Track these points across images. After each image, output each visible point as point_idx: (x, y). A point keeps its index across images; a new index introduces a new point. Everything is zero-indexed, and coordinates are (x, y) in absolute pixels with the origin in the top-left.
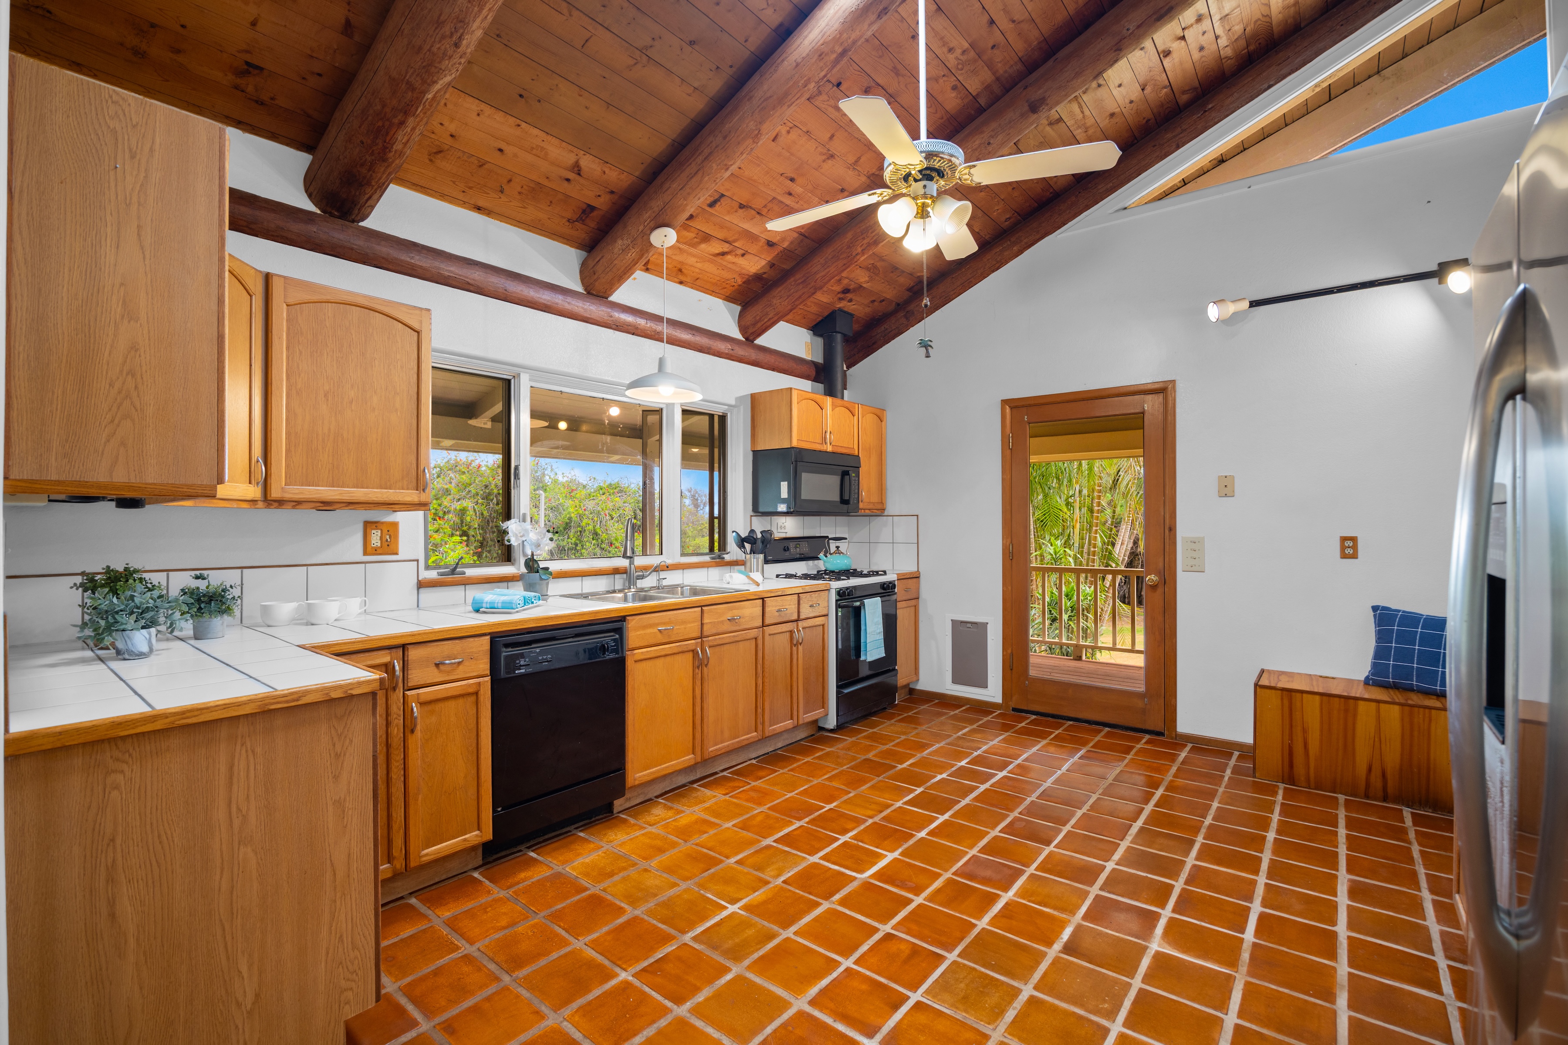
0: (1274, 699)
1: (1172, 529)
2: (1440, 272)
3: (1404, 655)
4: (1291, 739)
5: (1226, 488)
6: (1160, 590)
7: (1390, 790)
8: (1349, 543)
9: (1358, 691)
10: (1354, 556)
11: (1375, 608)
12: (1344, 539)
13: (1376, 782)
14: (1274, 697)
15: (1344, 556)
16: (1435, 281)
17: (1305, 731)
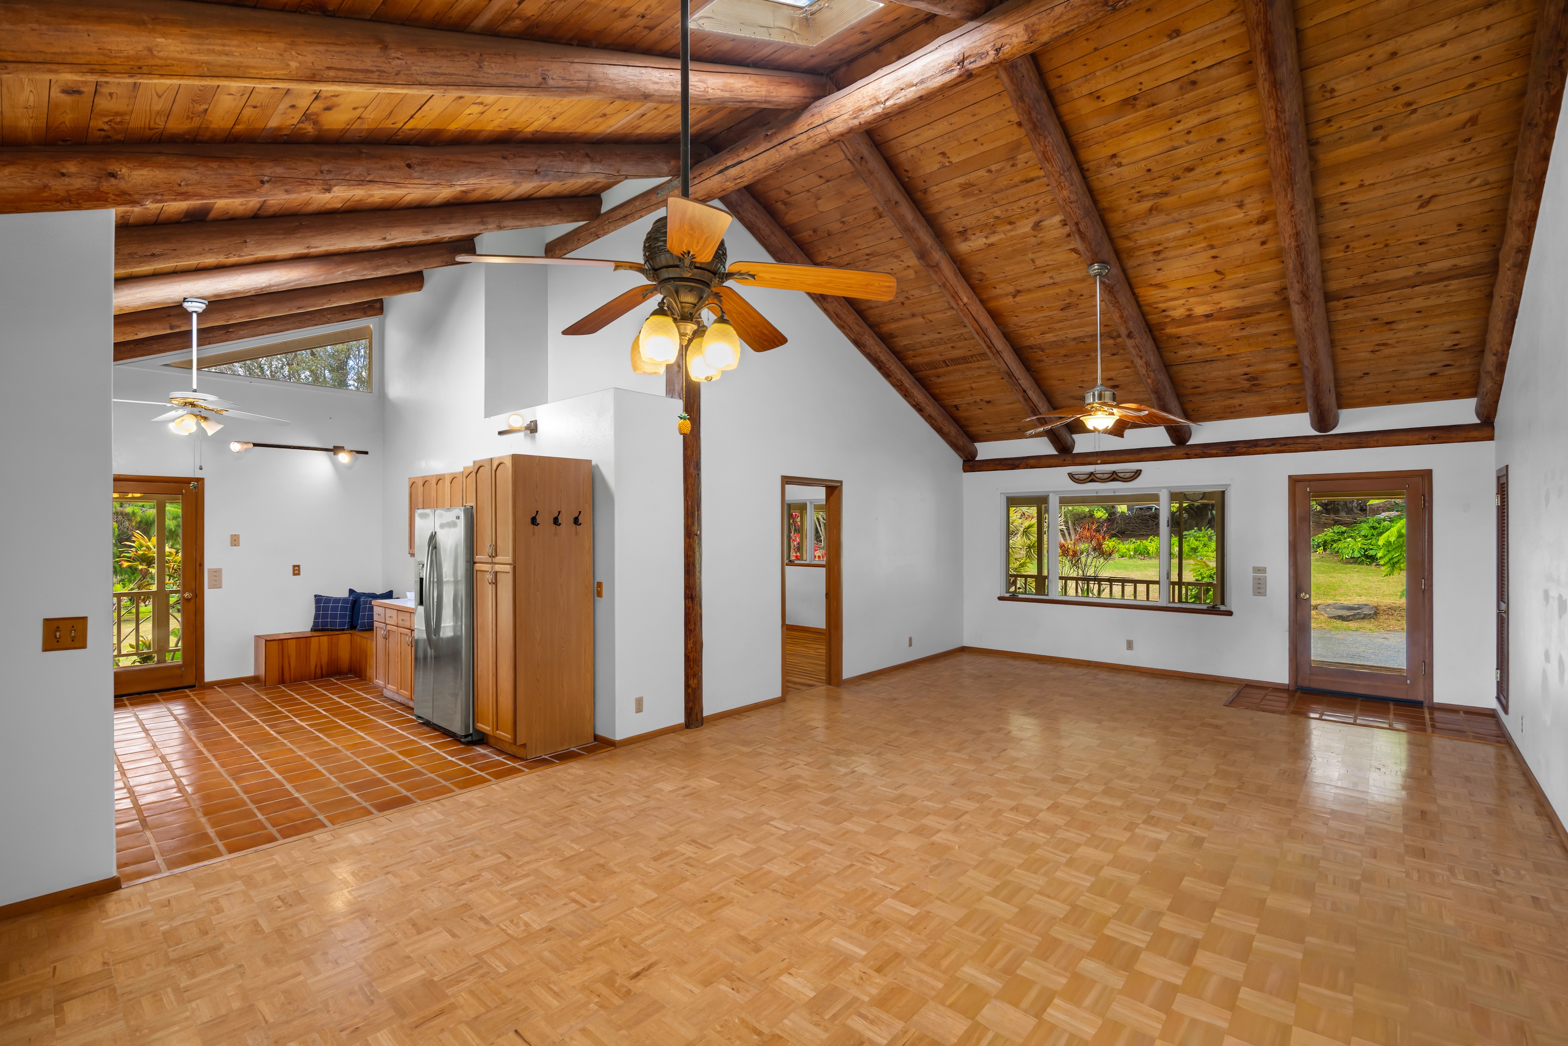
0: (275, 645)
1: (202, 565)
2: (336, 450)
3: (325, 616)
4: (283, 663)
5: (235, 541)
6: (193, 601)
7: (324, 672)
8: (297, 568)
9: (309, 635)
10: (299, 574)
11: (316, 596)
12: (294, 566)
13: (319, 671)
14: (275, 644)
15: (294, 574)
16: (332, 453)
17: (289, 657)
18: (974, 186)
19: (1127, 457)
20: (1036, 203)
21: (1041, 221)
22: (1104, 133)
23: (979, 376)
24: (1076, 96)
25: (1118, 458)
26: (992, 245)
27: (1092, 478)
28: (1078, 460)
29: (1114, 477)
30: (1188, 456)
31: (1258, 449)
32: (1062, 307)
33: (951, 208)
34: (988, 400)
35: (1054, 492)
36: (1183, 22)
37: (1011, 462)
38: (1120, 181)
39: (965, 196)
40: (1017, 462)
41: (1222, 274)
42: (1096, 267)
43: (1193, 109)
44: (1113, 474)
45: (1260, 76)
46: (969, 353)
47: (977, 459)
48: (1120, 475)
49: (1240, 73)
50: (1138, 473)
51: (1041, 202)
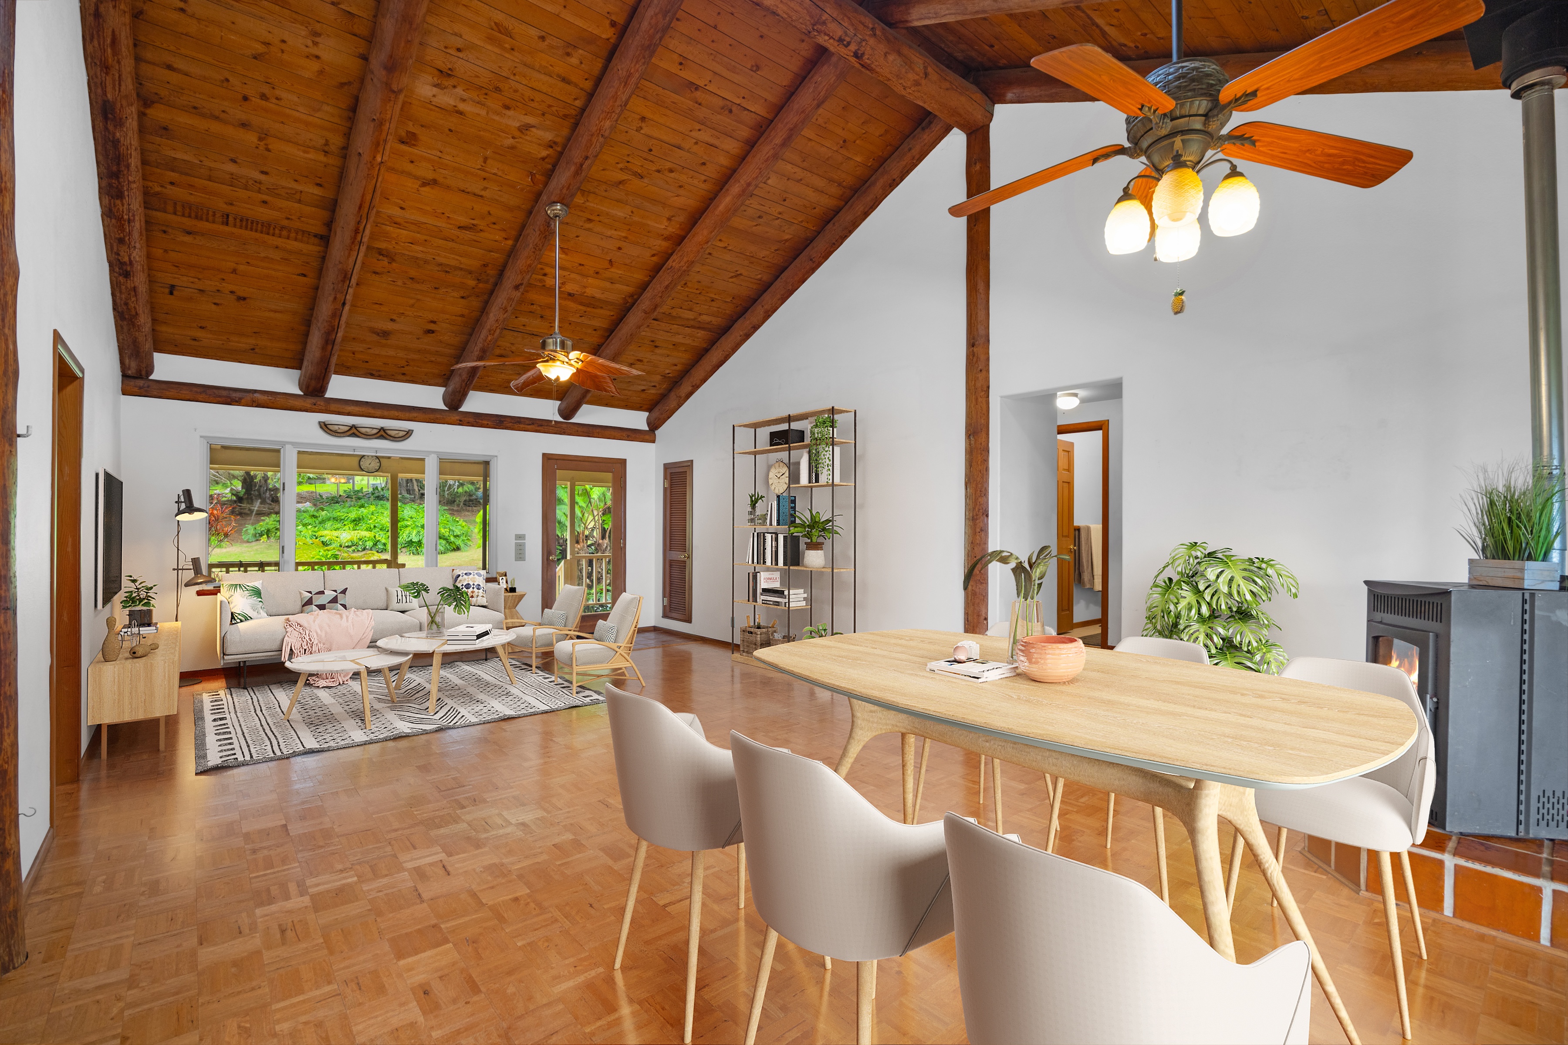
18: (511, 37)
19: (396, 413)
20: (550, 106)
21: (533, 127)
22: (657, 95)
23: (267, 257)
24: (671, 47)
25: (386, 413)
26: (461, 113)
27: (354, 432)
28: (333, 407)
29: (383, 434)
30: (461, 423)
31: (522, 426)
32: (462, 225)
33: (461, 37)
34: (242, 294)
35: (294, 444)
36: (766, 65)
37: (224, 393)
38: (626, 142)
39: (491, 39)
40: (235, 395)
41: (612, 265)
42: (559, 207)
43: (713, 129)
44: (380, 430)
45: (773, 144)
46: (285, 223)
47: (151, 377)
48: (389, 432)
49: (751, 128)
50: (408, 434)
51: (554, 109)
